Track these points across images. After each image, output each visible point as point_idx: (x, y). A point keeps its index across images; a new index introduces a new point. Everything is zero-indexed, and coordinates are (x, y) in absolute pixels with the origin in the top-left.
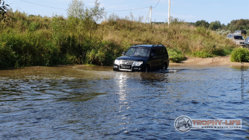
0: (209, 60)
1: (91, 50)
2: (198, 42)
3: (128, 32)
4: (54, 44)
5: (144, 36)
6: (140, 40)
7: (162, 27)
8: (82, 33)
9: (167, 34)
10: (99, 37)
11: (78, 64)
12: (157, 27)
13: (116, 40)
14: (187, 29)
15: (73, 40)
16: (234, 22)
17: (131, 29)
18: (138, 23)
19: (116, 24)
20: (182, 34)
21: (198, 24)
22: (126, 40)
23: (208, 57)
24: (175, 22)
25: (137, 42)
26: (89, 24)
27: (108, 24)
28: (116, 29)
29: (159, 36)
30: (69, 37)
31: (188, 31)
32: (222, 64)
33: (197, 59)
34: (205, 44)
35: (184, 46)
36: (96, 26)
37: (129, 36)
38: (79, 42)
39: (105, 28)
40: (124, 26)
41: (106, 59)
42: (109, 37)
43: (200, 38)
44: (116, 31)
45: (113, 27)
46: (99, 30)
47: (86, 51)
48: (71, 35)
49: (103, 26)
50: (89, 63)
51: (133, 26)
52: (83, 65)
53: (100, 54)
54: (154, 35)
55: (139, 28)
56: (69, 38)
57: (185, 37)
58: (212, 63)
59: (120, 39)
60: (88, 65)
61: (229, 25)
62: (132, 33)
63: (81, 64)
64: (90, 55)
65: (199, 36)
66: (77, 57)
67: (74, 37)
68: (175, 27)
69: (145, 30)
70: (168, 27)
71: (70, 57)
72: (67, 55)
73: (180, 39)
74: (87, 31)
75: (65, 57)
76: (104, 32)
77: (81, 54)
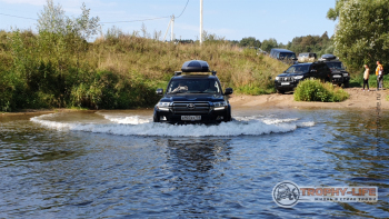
0: (263, 99)
1: (78, 85)
2: (246, 71)
3: (138, 55)
4: (18, 75)
5: (163, 62)
6: (157, 68)
7: (191, 48)
8: (63, 58)
10: (92, 64)
11: (58, 107)
12: (182, 47)
13: (119, 69)
14: (228, 51)
15: (49, 70)
16: (298, 40)
17: (143, 51)
18: (154, 41)
19: (116, 43)
20: (222, 59)
21: (245, 43)
22: (134, 68)
23: (261, 93)
24: (210, 41)
25: (152, 72)
26: (74, 43)
27: (105, 43)
28: (119, 50)
30: (43, 64)
31: (231, 54)
32: (281, 104)
33: (245, 97)
34: (256, 74)
35: (224, 77)
36: (86, 46)
37: (139, 62)
38: (59, 71)
39: (101, 50)
40: (131, 47)
41: (103, 99)
42: (107, 63)
43: (248, 65)
44: (120, 54)
45: (114, 48)
46: (92, 53)
47: (70, 86)
48: (45, 60)
49: (97, 46)
50: (76, 105)
51: (146, 46)
52: (67, 110)
53: (94, 91)
54: (178, 60)
55: (155, 49)
57: (226, 64)
58: (267, 103)
59: (125, 66)
60: (73, 109)
61: (290, 44)
62: (144, 58)
63: (63, 106)
64: (77, 92)
65: (248, 62)
66: (56, 97)
67: (50, 63)
68: (211, 47)
69: (165, 53)
70: (200, 48)
71: (44, 97)
72: (40, 94)
73: (218, 66)
74: (72, 53)
75: (37, 96)
76: (99, 55)
77: (63, 91)
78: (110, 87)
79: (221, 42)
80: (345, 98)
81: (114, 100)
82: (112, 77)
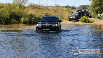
1: (22, 18)
3: (38, 10)
4: (6, 15)
5: (45, 12)
6: (43, 13)
7: (52, 8)
8: (18, 10)
9: (54, 11)
10: (26, 12)
12: (50, 8)
13: (33, 14)
14: (62, 9)
15: (15, 13)
16: (81, 6)
17: (39, 9)
18: (42, 6)
19: (33, 7)
20: (61, 11)
21: (67, 7)
22: (37, 13)
24: (57, 6)
26: (21, 7)
27: (30, 6)
28: (33, 9)
29: (51, 12)
31: (63, 10)
33: (67, 21)
35: (61, 16)
36: (25, 7)
37: (38, 12)
39: (28, 8)
40: (36, 8)
41: (29, 21)
42: (30, 12)
43: (68, 13)
44: (33, 10)
46: (26, 9)
47: (20, 18)
48: (14, 11)
49: (27, 7)
51: (40, 8)
52: (19, 24)
53: (27, 19)
54: (49, 11)
55: (43, 8)
56: (13, 13)
59: (35, 13)
60: (21, 24)
61: (79, 7)
62: (40, 11)
63: (18, 23)
64: (22, 20)
65: (67, 12)
66: (17, 21)
68: (58, 8)
69: (45, 9)
70: (55, 8)
71: (13, 21)
72: (12, 20)
73: (60, 13)
74: (21, 9)
75: (11, 20)
76: (28, 10)
77: (18, 19)
78: (31, 18)
79: (60, 6)
80: (93, 22)
81: (32, 22)
82: (31, 15)
